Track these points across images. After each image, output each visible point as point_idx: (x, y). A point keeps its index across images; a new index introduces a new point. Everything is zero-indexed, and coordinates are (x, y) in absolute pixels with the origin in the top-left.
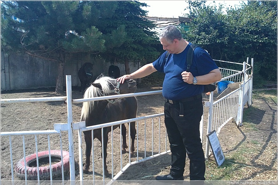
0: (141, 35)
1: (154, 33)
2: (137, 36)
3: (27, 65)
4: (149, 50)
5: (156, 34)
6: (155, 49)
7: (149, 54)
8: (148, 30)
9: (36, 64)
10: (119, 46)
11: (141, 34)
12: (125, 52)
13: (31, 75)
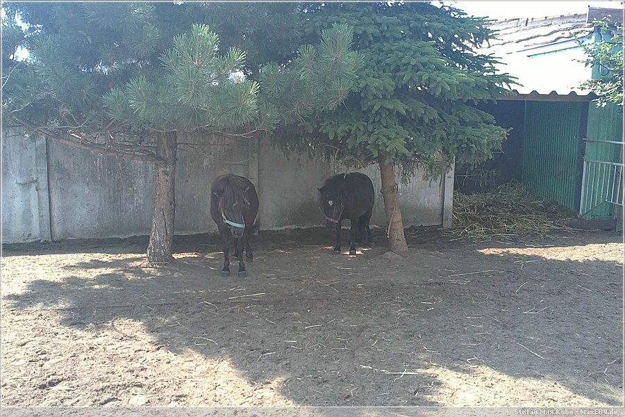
0: (424, 65)
1: (486, 59)
2: (409, 70)
3: (100, 169)
4: (463, 122)
5: (496, 62)
6: (490, 117)
7: (460, 137)
8: (466, 51)
9: (122, 165)
10: (332, 106)
11: (425, 59)
12: (362, 129)
13: (110, 198)
